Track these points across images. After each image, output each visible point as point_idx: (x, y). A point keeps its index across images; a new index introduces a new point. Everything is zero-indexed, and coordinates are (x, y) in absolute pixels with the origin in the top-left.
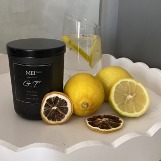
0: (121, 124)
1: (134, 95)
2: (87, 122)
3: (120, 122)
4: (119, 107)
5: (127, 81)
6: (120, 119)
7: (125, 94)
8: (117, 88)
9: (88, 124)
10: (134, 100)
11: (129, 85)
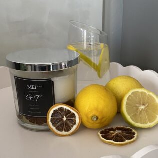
0: (135, 136)
1: (147, 105)
2: (100, 135)
3: (134, 134)
4: (132, 119)
5: (138, 92)
6: (134, 131)
7: (138, 105)
8: (128, 99)
9: (102, 138)
10: (146, 111)
11: (141, 95)
